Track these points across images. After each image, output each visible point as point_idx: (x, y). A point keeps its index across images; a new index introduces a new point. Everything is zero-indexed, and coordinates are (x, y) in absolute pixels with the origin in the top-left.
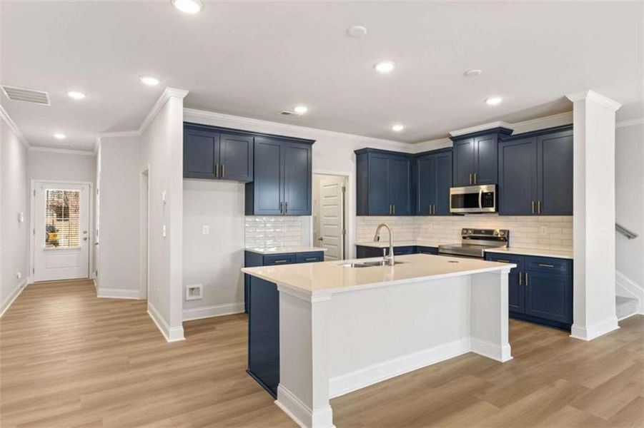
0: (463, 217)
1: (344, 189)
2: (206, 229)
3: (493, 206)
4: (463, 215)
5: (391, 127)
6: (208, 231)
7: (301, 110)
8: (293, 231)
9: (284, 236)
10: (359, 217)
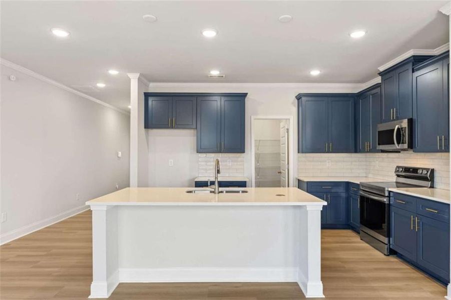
0: (399, 154)
1: (288, 129)
2: (171, 162)
3: (406, 143)
4: (399, 152)
5: (310, 72)
6: (172, 163)
7: (215, 73)
8: (237, 165)
9: (229, 169)
10: (300, 155)
